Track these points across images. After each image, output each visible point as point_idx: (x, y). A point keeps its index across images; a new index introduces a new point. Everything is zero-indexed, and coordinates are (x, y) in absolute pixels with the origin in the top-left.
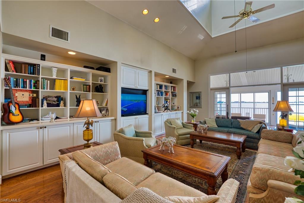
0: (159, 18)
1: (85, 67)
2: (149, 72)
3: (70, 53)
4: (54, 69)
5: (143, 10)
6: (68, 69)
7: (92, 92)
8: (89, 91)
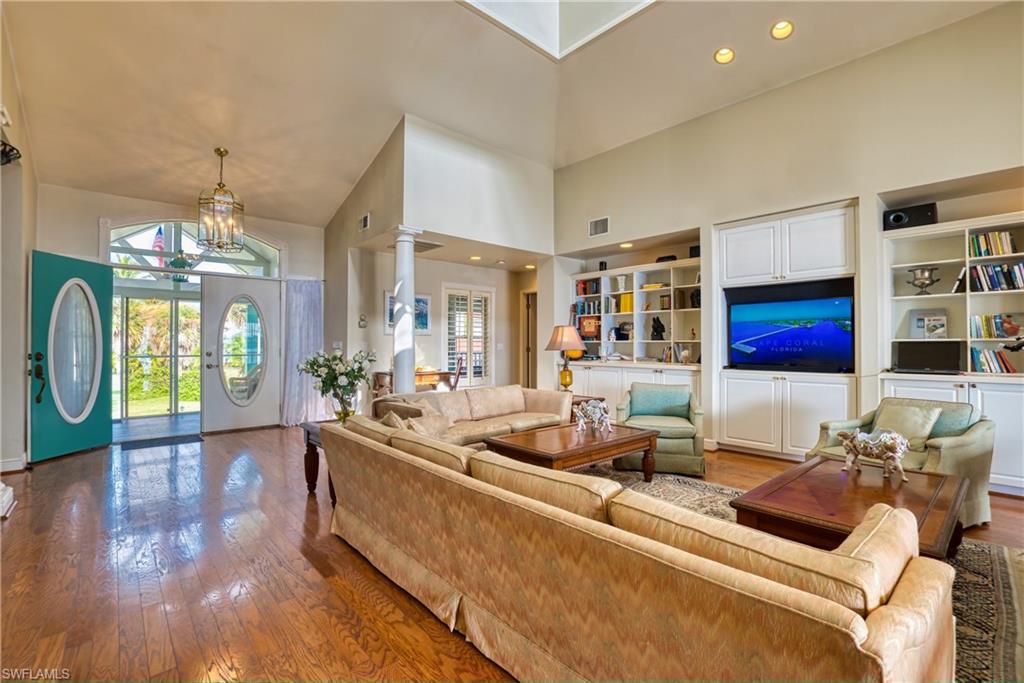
0: (790, 22)
1: (660, 260)
2: (847, 206)
3: (623, 246)
4: (619, 278)
5: (717, 52)
6: (632, 274)
7: (675, 308)
8: (669, 308)
